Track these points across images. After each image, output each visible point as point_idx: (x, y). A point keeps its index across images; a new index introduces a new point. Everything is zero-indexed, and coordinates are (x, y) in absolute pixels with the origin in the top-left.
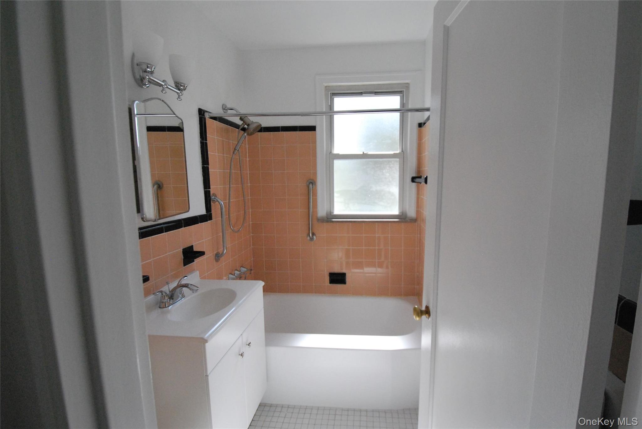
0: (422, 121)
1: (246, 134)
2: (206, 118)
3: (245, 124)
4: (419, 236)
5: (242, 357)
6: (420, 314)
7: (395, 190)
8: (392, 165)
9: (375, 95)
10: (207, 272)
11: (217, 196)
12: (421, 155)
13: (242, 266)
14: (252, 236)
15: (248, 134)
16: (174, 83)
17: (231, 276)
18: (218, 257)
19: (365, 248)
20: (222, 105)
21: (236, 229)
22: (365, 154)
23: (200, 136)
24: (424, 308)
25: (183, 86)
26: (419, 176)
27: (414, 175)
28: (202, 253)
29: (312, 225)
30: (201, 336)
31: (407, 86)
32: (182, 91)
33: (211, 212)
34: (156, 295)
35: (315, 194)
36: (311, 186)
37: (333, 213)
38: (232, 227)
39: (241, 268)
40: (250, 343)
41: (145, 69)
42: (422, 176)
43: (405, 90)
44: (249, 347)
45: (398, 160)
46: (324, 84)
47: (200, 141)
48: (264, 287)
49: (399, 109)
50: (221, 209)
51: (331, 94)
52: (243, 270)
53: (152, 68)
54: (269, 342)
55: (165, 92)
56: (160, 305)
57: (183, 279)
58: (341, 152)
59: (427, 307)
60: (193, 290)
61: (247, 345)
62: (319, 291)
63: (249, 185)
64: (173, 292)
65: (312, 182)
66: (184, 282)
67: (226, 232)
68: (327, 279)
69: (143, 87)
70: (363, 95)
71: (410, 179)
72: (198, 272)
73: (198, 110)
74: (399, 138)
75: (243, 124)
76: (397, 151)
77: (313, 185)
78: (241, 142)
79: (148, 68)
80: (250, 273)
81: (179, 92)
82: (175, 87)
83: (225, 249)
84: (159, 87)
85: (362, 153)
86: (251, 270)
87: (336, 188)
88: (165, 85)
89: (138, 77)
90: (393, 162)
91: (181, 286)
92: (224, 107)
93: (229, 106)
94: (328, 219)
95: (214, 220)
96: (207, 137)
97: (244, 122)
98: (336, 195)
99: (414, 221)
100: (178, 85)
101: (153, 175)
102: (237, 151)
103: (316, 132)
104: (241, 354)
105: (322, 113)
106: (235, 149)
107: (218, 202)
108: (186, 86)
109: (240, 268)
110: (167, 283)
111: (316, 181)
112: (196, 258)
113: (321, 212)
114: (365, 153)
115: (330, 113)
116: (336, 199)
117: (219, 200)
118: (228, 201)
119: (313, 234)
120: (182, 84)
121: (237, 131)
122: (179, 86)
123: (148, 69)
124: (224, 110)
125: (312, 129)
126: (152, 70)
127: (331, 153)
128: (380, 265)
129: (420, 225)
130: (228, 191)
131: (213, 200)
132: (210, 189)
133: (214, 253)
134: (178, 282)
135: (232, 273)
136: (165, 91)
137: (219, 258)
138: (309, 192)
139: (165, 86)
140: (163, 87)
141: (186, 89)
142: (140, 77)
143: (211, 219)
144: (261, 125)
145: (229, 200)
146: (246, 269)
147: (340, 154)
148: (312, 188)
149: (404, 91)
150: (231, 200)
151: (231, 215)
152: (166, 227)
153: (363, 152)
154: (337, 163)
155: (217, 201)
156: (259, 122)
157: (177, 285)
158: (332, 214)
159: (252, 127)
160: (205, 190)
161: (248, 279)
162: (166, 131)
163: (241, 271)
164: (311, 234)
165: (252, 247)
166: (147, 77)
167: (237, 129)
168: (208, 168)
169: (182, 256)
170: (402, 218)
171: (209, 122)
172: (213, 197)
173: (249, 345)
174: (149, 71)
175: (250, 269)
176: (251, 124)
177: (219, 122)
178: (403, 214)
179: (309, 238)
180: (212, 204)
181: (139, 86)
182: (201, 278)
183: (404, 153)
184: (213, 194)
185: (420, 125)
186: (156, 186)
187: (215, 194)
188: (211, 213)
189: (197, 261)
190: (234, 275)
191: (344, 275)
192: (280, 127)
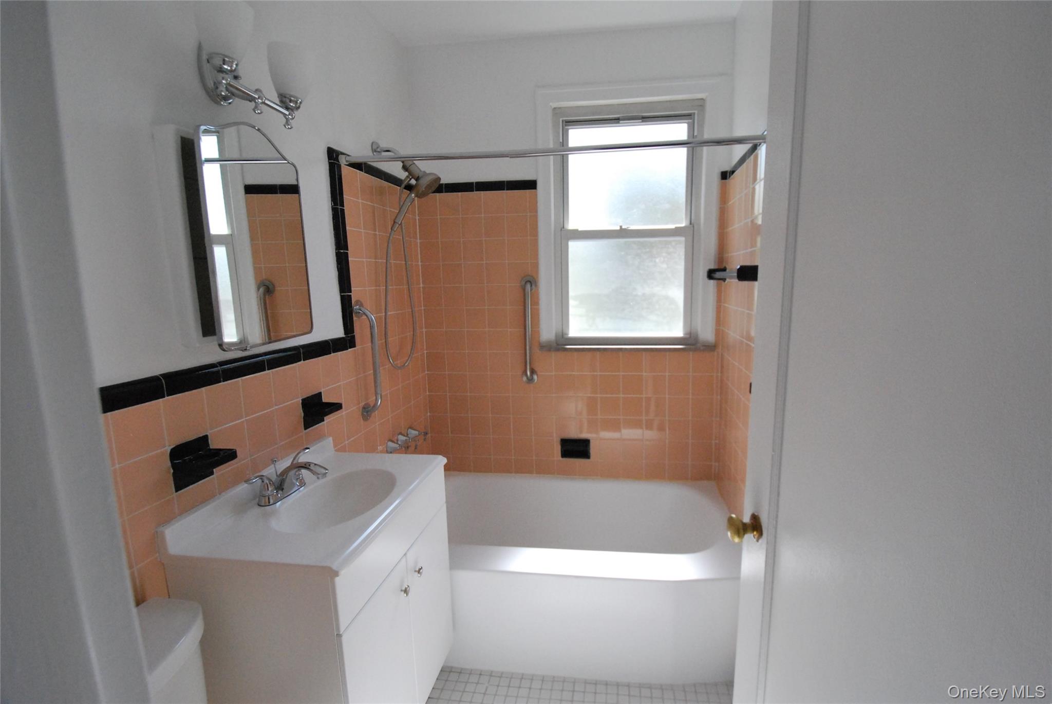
0: (727, 168)
1: (413, 195)
2: (342, 165)
3: (412, 178)
4: (719, 374)
5: (405, 595)
6: (742, 531)
7: (677, 294)
8: (671, 250)
9: (642, 122)
10: (349, 439)
11: (364, 304)
12: (725, 231)
13: (411, 428)
14: (428, 374)
15: (416, 196)
16: (278, 97)
17: (391, 444)
18: (367, 411)
19: (623, 396)
20: (371, 144)
21: (399, 363)
22: (625, 229)
23: (332, 197)
24: (747, 519)
25: (294, 101)
26: (722, 267)
27: (712, 267)
28: (337, 407)
29: (530, 356)
30: (327, 563)
31: (701, 104)
32: (293, 111)
33: (354, 333)
34: (251, 483)
35: (536, 302)
36: (528, 286)
37: (567, 334)
38: (391, 360)
39: (410, 430)
40: (422, 568)
41: (219, 66)
42: (727, 267)
43: (696, 112)
44: (419, 575)
45: (683, 239)
46: (551, 104)
47: (332, 207)
48: (445, 466)
49: (685, 140)
50: (372, 327)
51: (564, 122)
52: (413, 433)
53: (233, 63)
54: (456, 562)
55: (259, 112)
56: (259, 500)
57: (302, 453)
58: (582, 227)
59: (755, 518)
60: (319, 474)
61: (415, 571)
62: (542, 469)
63: (421, 285)
64: (283, 476)
65: (530, 281)
66: (303, 459)
67: (381, 368)
68: (558, 449)
69: (222, 103)
70: (621, 122)
71: (706, 274)
72: (331, 439)
73: (326, 149)
74: (684, 200)
75: (407, 177)
76: (682, 223)
77: (531, 286)
78: (405, 209)
79: (224, 64)
80: (425, 440)
81: (287, 113)
82: (278, 103)
83: (379, 397)
84: (248, 102)
85: (618, 228)
86: (426, 434)
87: (574, 290)
88: (259, 98)
89: (211, 84)
90: (673, 244)
91: (299, 466)
92: (374, 147)
93: (384, 145)
94: (558, 345)
95: (358, 347)
96: (343, 200)
97: (410, 173)
98: (572, 303)
99: (711, 348)
100: (284, 99)
101: (257, 270)
102: (398, 225)
103: (536, 192)
104: (404, 589)
105: (546, 152)
106: (394, 222)
107: (367, 316)
108: (301, 103)
109: (408, 430)
110: (274, 461)
111: (537, 277)
112: (325, 416)
113: (547, 333)
114: (623, 227)
115: (562, 151)
116: (572, 311)
117: (368, 313)
118: (384, 314)
119: (533, 372)
120: (292, 98)
121: (399, 190)
122: (288, 102)
123: (226, 67)
124: (375, 153)
125: (531, 185)
126: (233, 68)
127: (563, 227)
128: (649, 426)
129: (722, 354)
130: (383, 296)
131: (356, 313)
132: (351, 292)
133: (361, 405)
134: (292, 459)
135: (393, 439)
136: (261, 110)
137: (369, 413)
138: (525, 299)
139: (259, 100)
140: (255, 102)
141: (299, 108)
142: (214, 85)
143: (354, 346)
144: (440, 179)
145: (386, 312)
146: (417, 432)
147: (580, 230)
148: (531, 290)
149: (694, 114)
150: (389, 313)
151: (390, 339)
152: (269, 361)
153: (621, 227)
154: (575, 248)
155: (364, 314)
156: (437, 174)
157: (292, 463)
158: (566, 336)
159: (424, 182)
160: (342, 294)
161: (421, 453)
162: (277, 193)
163: (409, 436)
164: (529, 370)
165: (428, 393)
166: (224, 81)
167: (399, 188)
168: (346, 255)
169: (302, 411)
170: (690, 343)
171: (347, 172)
172: (356, 308)
173: (419, 572)
174: (227, 69)
175: (424, 433)
176: (422, 177)
177: (365, 172)
178: (690, 337)
179: (525, 379)
180: (355, 318)
181: (213, 100)
182: (336, 451)
183: (693, 227)
184: (357, 302)
185: (725, 175)
186: (262, 290)
187: (360, 301)
188: (354, 336)
189: (328, 419)
190: (397, 443)
191: (586, 442)
192: (473, 183)
